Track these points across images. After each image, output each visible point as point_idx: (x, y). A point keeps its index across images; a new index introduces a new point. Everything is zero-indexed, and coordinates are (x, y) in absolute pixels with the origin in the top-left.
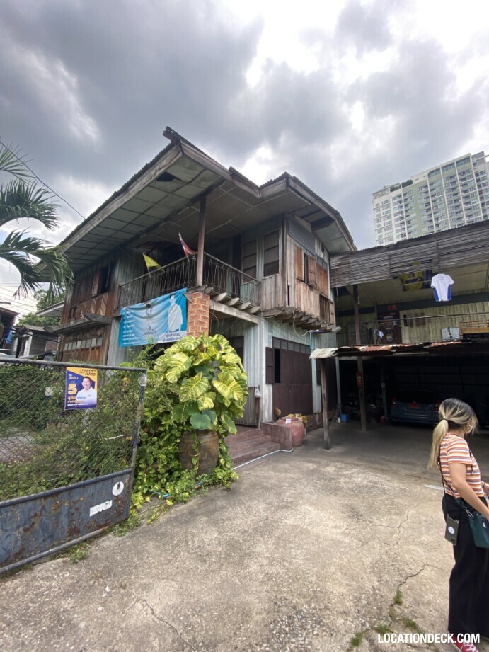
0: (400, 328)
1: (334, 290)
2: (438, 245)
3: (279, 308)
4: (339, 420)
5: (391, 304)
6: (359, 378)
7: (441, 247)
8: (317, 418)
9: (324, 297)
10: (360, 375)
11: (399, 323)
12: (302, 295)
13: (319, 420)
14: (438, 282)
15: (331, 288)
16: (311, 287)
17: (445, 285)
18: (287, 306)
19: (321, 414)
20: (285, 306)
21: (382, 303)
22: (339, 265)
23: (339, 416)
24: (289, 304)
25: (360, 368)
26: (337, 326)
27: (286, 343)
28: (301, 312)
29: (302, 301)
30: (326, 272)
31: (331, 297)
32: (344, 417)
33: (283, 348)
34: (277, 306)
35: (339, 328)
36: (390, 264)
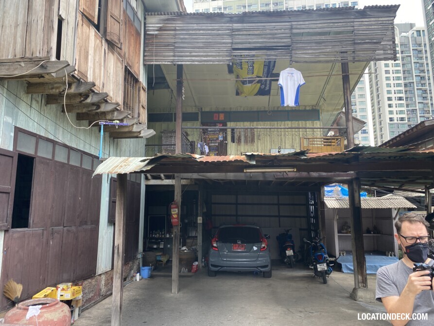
0: (226, 144)
1: (149, 69)
2: (292, 29)
3: (33, 61)
4: (138, 277)
5: (219, 112)
6: (175, 212)
7: (295, 31)
8: (103, 282)
9: (132, 76)
10: (177, 207)
11: (225, 138)
12: (91, 52)
13: (106, 285)
14: (287, 79)
15: (144, 65)
16: (111, 45)
17: (294, 83)
18: (53, 58)
19: (109, 274)
20: (48, 58)
21: (207, 110)
22: (160, 29)
23: (139, 271)
24: (58, 56)
25: (178, 197)
26: (149, 128)
27: (50, 145)
28: (86, 83)
29: (90, 64)
30: (138, 34)
31: (143, 79)
32: (146, 271)
33: (41, 154)
34: (28, 55)
35: (151, 132)
36: (232, 43)
